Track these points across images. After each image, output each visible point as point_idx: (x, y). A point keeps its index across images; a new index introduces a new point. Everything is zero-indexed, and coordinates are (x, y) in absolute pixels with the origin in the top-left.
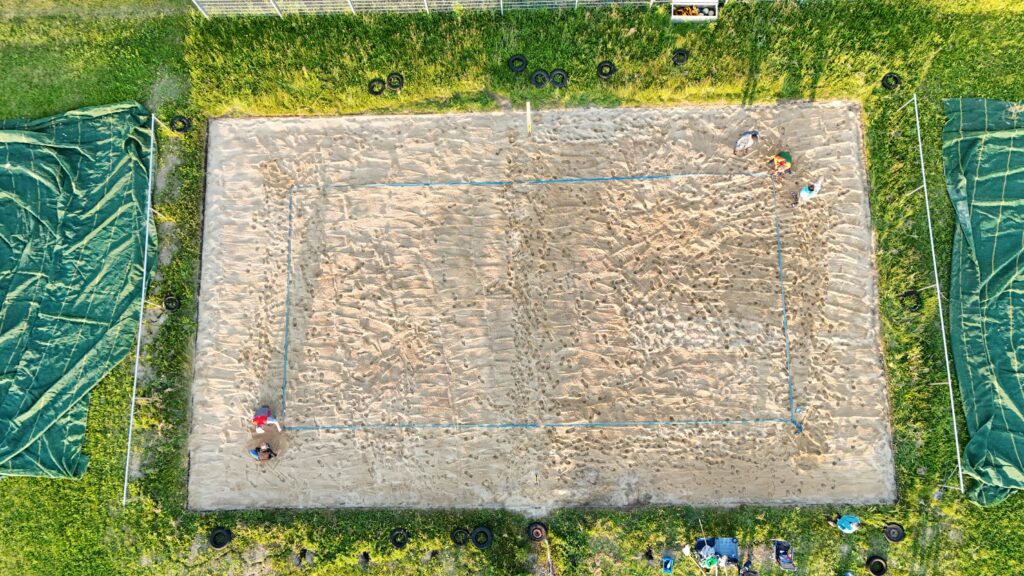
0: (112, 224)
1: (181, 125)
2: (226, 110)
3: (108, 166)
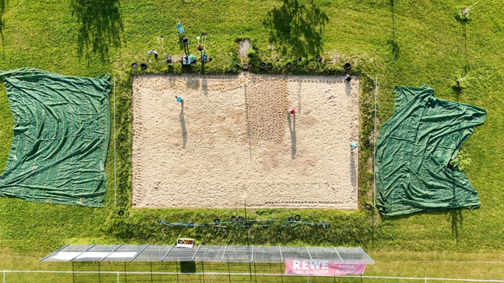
0: (390, 171)
1: (367, 206)
2: (352, 212)
3: (393, 193)
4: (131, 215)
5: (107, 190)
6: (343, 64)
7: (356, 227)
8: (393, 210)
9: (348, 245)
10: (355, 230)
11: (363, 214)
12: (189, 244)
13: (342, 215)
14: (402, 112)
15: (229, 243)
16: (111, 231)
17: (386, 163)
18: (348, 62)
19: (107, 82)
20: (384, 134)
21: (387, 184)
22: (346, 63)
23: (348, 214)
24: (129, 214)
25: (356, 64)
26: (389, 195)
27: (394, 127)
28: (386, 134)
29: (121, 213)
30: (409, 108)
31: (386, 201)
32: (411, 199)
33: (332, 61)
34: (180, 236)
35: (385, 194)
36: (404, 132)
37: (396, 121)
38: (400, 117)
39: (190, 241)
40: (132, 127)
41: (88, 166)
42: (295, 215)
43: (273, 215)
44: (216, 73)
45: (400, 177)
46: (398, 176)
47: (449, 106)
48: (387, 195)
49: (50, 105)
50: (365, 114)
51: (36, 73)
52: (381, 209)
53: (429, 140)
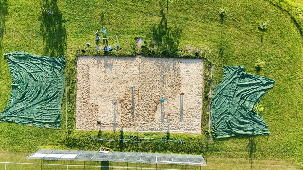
0: (219, 113)
1: (206, 132)
2: (197, 135)
3: (221, 125)
4: (75, 134)
5: (62, 119)
6: (194, 53)
7: (200, 144)
8: (221, 135)
9: (195, 154)
10: (198, 145)
11: (204, 137)
12: (107, 150)
13: (192, 137)
14: (227, 80)
15: (129, 151)
16: (64, 142)
17: (217, 109)
18: (197, 52)
19: (63, 60)
20: (216, 92)
21: (217, 120)
22: (196, 52)
23: (195, 136)
24: (74, 133)
25: (201, 53)
26: (218, 126)
27: (222, 89)
28: (218, 92)
29: (70, 132)
30: (231, 78)
31: (216, 130)
32: (231, 129)
33: (188, 51)
34: (102, 146)
35: (216, 126)
36: (228, 91)
37: (223, 85)
38: (225, 83)
39: (107, 149)
40: (77, 86)
41: (52, 106)
42: (165, 136)
43: (154, 136)
44: (123, 56)
45: (225, 116)
46: (224, 116)
47: (253, 78)
48: (217, 126)
49: (32, 72)
50: (206, 81)
51: (25, 54)
52: (214, 134)
53: (241, 96)
